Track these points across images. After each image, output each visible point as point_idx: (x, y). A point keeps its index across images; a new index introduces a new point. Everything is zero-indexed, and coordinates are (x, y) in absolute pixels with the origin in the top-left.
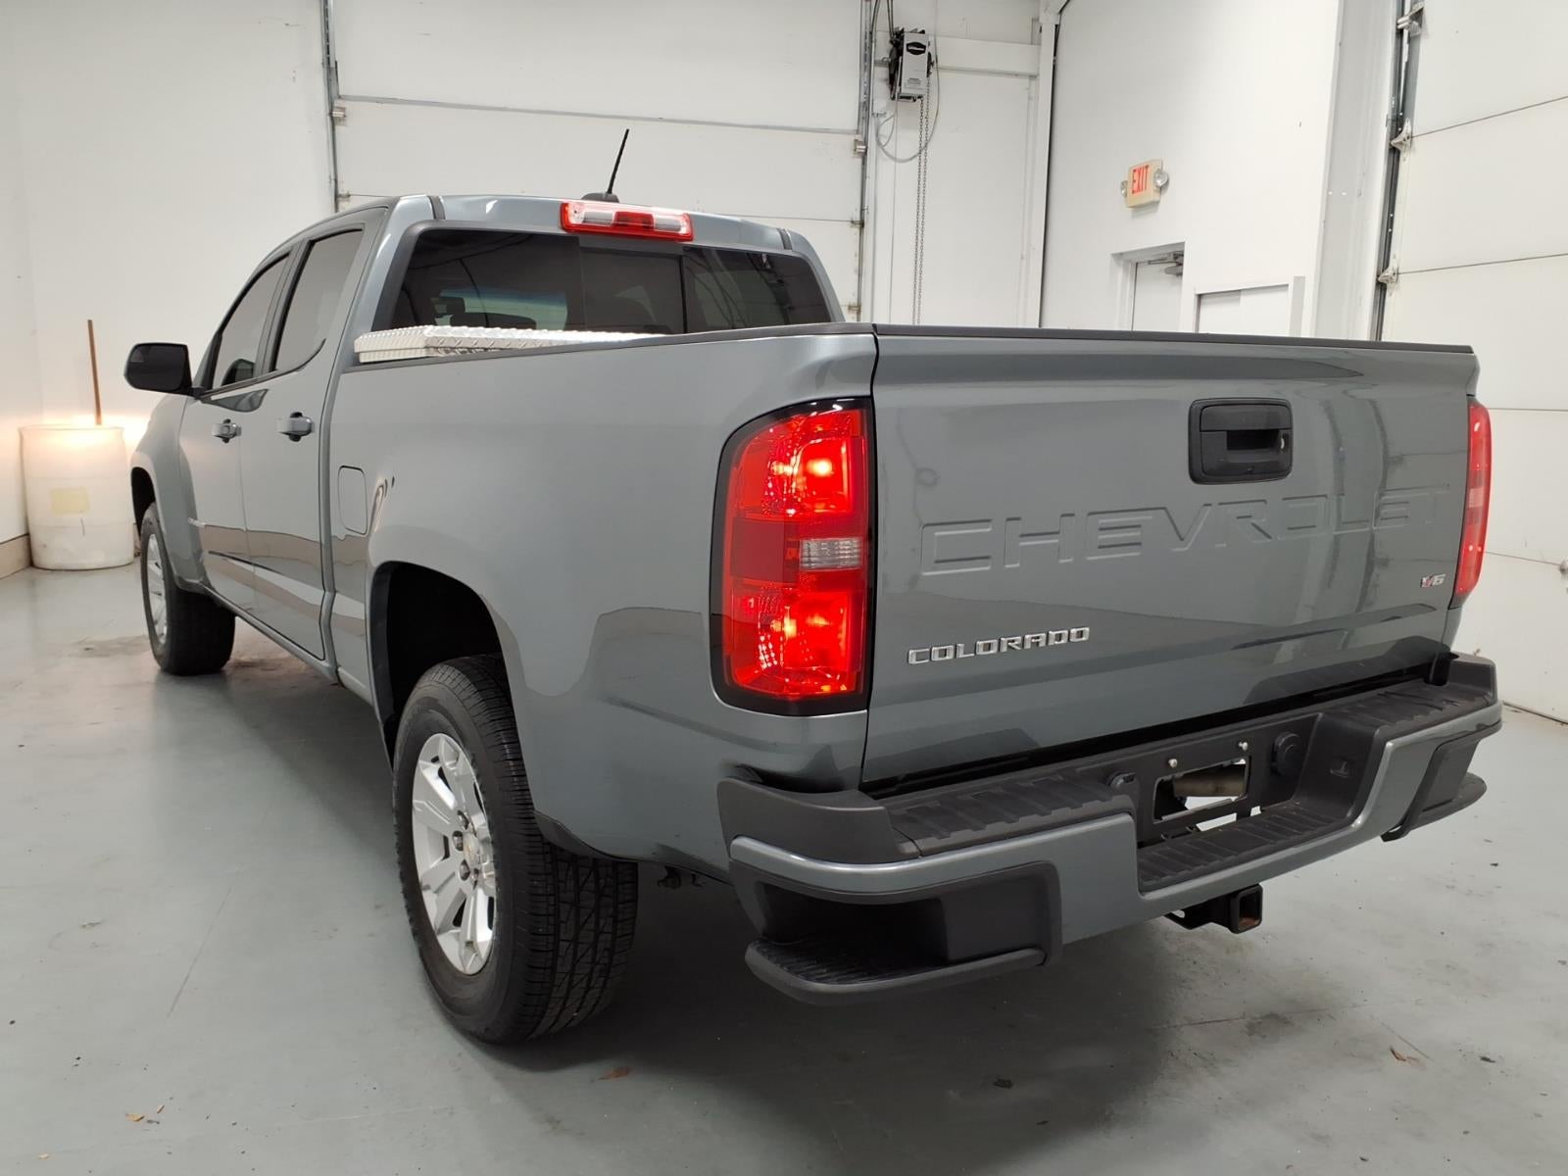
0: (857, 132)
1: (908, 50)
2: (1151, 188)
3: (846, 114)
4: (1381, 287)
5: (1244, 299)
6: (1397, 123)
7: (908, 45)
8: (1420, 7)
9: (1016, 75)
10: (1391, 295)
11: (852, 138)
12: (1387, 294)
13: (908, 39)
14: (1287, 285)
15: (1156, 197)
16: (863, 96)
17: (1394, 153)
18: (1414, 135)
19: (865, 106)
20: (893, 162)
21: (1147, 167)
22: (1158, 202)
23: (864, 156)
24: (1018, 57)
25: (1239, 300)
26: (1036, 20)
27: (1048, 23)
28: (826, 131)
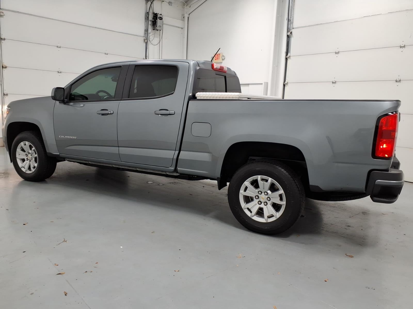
0: (144, 37)
1: (159, 19)
2: (221, 59)
3: (141, 32)
4: (284, 85)
5: (250, 86)
6: (287, 53)
7: (159, 17)
8: (291, 31)
9: (179, 27)
10: (286, 87)
11: (143, 38)
12: (285, 87)
13: (159, 16)
14: (262, 84)
15: (221, 61)
16: (145, 28)
17: (286, 59)
18: (291, 56)
19: (146, 31)
20: (153, 46)
21: (219, 54)
22: (222, 62)
23: (146, 43)
24: (179, 23)
25: (249, 86)
26: (183, 15)
27: (186, 16)
28: (137, 35)
